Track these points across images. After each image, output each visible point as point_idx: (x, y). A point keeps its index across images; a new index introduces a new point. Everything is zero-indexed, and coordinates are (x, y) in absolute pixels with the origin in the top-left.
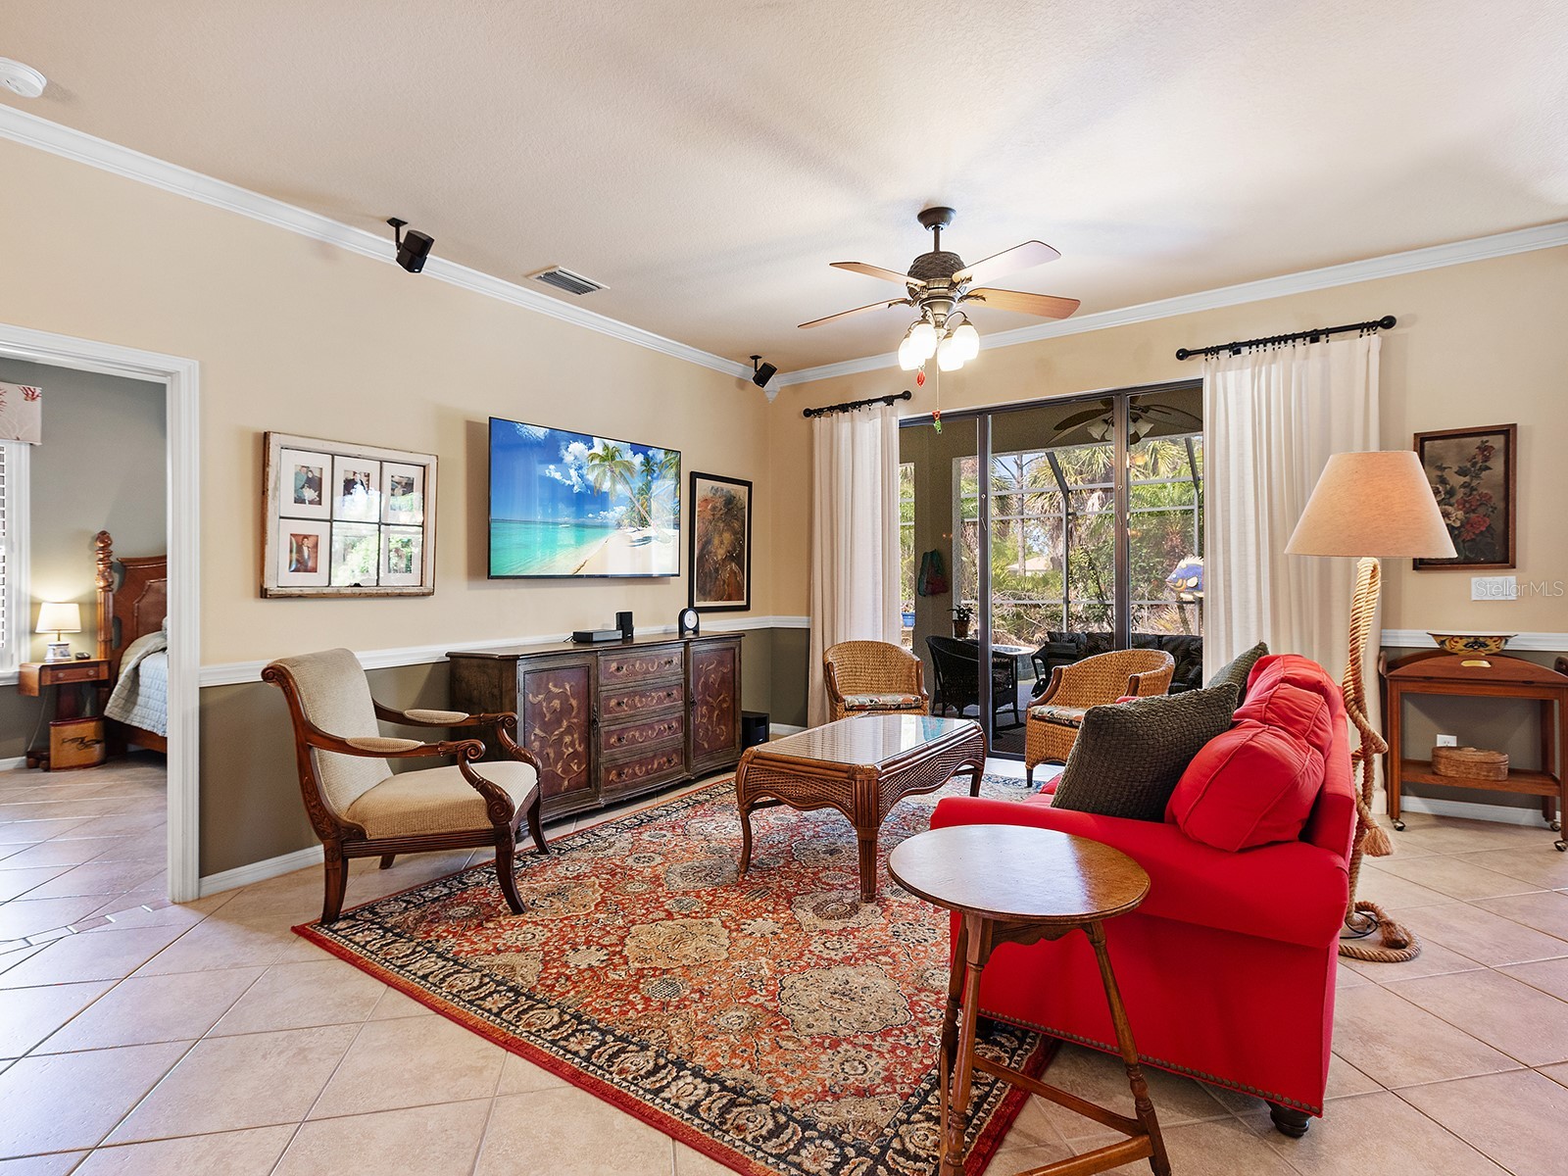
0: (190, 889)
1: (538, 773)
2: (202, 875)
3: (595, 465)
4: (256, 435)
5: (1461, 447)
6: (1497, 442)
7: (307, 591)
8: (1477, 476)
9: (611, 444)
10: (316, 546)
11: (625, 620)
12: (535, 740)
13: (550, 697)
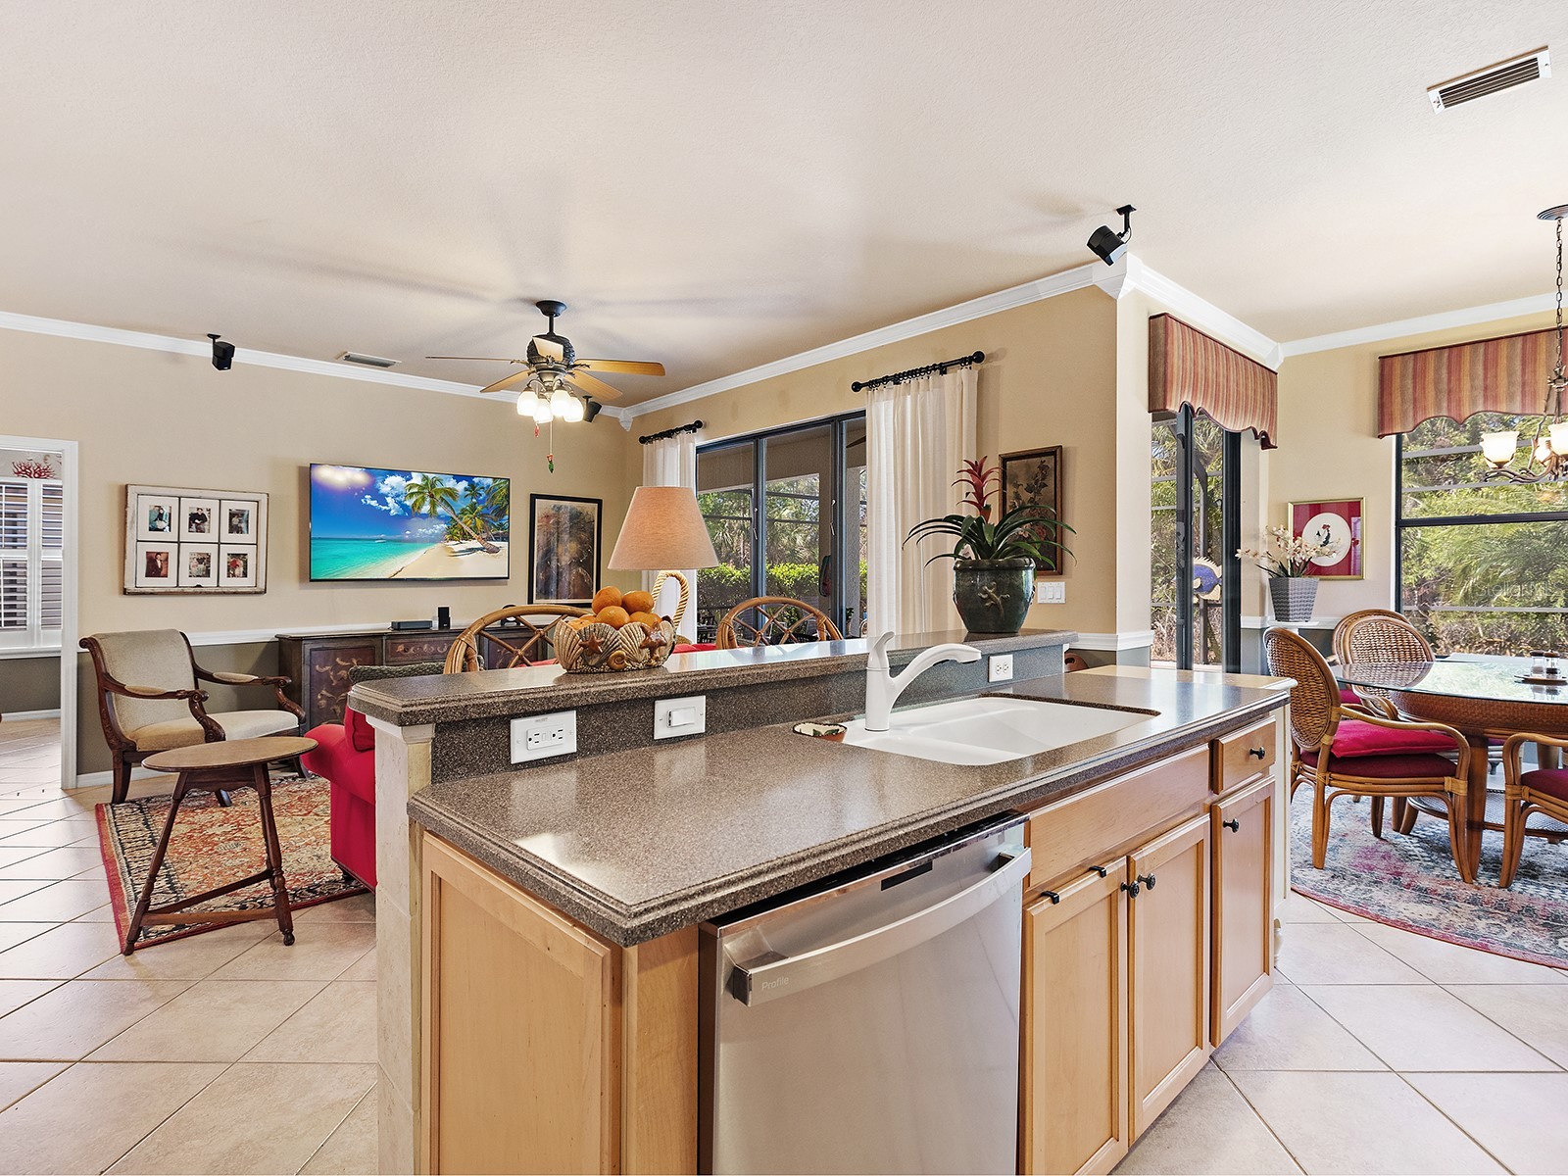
0: (70, 781)
1: (299, 720)
2: (77, 774)
3: (412, 494)
4: (121, 487)
5: (1028, 466)
6: (1049, 461)
7: (157, 590)
8: (1039, 493)
9: (431, 476)
10: (167, 559)
11: (444, 613)
12: (321, 699)
13: (336, 668)
